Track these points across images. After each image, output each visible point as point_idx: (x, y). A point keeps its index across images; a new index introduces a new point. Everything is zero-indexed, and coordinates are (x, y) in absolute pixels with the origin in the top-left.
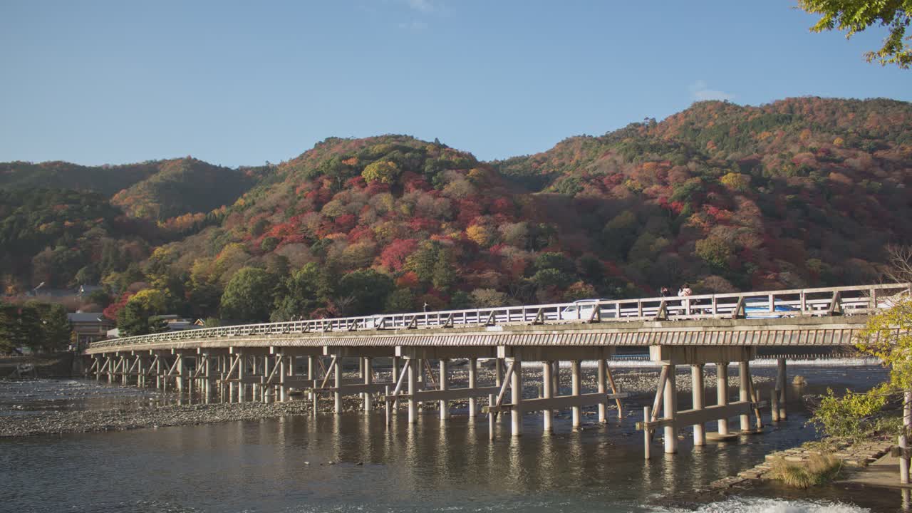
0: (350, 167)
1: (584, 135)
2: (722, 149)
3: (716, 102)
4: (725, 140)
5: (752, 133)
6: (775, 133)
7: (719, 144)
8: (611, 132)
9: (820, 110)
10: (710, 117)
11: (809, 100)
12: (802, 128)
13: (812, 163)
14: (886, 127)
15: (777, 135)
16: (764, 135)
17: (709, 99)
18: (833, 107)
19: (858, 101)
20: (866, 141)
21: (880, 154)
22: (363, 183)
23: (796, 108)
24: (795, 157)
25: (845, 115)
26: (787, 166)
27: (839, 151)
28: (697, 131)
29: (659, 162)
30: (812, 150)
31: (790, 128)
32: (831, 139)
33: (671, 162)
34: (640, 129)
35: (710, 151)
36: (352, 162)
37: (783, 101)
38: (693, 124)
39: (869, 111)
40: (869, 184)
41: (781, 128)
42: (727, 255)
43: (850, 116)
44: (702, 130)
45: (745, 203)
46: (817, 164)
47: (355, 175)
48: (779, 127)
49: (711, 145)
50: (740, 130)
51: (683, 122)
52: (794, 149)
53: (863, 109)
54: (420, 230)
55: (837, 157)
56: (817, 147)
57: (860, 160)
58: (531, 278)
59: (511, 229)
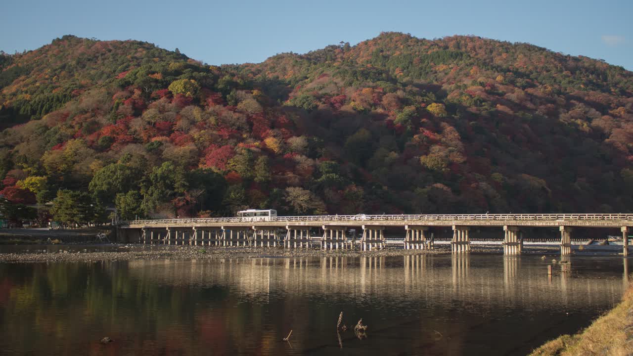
0: (156, 81)
1: (291, 52)
2: (408, 76)
3: (401, 34)
4: (409, 67)
5: (432, 64)
6: (450, 66)
7: (405, 71)
8: (313, 51)
9: (480, 48)
10: (396, 48)
11: (472, 39)
12: (471, 64)
13: (483, 96)
14: (530, 68)
15: (452, 68)
16: (441, 67)
17: (394, 31)
18: (491, 46)
19: (510, 44)
20: (519, 80)
21: (530, 90)
22: (170, 96)
23: (462, 45)
24: (469, 89)
25: (500, 54)
26: (465, 97)
27: (501, 86)
28: (386, 58)
29: (373, 88)
30: (481, 84)
31: (462, 63)
32: (494, 76)
33: (383, 89)
34: (337, 51)
35: (398, 77)
36: (158, 76)
37: (452, 38)
38: (382, 51)
39: (518, 53)
40: (523, 114)
41: (455, 62)
42: (443, 168)
43: (504, 56)
44: (391, 57)
45: (448, 128)
46: (487, 97)
47: (162, 88)
48: (453, 61)
49: (399, 71)
50: (422, 61)
51: (374, 49)
52: (467, 81)
53: (514, 50)
54: (229, 139)
55: (500, 91)
56: (484, 81)
57: (516, 94)
58: (319, 180)
59: (297, 141)
